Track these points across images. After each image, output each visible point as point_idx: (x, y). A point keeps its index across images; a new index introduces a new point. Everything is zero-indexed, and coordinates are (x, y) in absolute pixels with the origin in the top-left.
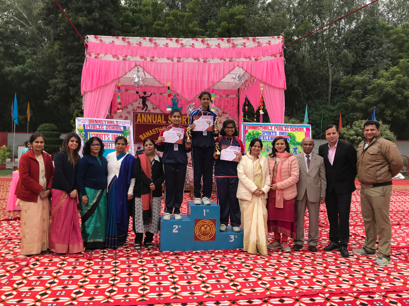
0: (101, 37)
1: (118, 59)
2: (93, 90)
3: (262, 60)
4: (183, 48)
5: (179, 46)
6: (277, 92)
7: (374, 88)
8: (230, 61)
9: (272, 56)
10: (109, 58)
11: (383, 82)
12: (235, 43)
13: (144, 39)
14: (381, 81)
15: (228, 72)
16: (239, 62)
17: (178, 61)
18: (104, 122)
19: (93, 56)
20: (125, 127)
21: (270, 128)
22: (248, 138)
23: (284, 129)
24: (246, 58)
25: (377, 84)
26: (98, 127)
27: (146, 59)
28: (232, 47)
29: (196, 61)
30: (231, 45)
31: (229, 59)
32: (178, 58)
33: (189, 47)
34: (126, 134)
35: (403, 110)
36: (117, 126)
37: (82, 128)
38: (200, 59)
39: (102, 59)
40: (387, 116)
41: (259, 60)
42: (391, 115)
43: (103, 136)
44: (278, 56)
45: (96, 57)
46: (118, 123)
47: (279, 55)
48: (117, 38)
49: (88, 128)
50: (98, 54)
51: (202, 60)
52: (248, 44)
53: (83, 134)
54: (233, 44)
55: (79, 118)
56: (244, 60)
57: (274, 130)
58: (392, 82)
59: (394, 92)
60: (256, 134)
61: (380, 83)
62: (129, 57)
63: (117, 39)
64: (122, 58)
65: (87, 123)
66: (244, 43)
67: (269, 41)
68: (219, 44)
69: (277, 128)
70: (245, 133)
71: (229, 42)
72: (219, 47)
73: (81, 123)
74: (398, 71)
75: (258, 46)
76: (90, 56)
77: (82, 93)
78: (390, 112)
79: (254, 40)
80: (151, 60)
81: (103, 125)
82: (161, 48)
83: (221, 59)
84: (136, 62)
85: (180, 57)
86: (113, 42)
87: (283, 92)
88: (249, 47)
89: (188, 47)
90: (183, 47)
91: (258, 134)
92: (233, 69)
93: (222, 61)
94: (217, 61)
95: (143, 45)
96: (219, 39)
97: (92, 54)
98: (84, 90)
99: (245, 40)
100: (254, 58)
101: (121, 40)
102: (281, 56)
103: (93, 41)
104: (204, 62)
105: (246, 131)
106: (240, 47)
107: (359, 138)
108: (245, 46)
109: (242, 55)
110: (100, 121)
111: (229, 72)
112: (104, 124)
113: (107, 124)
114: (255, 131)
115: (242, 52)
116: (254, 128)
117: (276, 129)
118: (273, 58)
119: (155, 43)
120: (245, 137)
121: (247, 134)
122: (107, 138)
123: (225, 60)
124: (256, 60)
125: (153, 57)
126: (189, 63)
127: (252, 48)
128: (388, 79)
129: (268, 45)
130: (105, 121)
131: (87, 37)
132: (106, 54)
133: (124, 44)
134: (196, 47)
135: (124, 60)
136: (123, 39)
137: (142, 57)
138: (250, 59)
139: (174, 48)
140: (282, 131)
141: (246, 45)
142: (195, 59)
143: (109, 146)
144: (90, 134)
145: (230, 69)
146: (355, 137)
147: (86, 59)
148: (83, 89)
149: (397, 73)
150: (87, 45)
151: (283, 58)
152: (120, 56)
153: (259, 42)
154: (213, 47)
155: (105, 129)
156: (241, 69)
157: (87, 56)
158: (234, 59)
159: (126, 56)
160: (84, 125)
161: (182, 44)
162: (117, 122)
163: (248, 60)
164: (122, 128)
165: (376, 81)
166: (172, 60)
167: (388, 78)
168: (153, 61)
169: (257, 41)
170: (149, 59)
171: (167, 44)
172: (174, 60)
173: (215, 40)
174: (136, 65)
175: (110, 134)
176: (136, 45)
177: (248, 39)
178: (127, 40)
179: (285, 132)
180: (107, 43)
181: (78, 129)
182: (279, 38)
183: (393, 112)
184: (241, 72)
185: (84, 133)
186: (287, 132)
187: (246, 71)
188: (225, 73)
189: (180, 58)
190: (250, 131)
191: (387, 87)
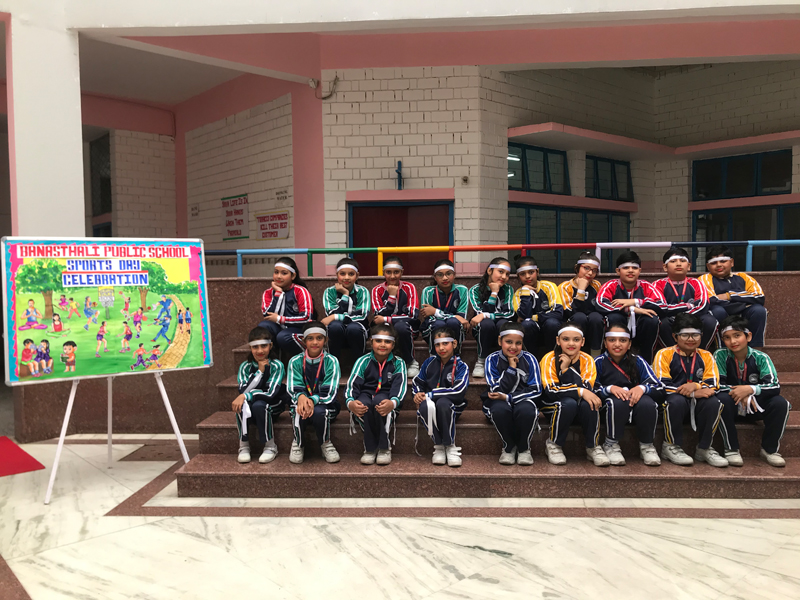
21: (91, 251)
23: (132, 252)
57: (102, 255)
60: (49, 270)
69: (111, 249)
70: (14, 269)
91: (56, 268)
105: (16, 263)
114: (47, 261)
120: (13, 279)
121: (20, 271)
140: (126, 259)
179: (136, 259)
186: (141, 259)
190: (30, 261)
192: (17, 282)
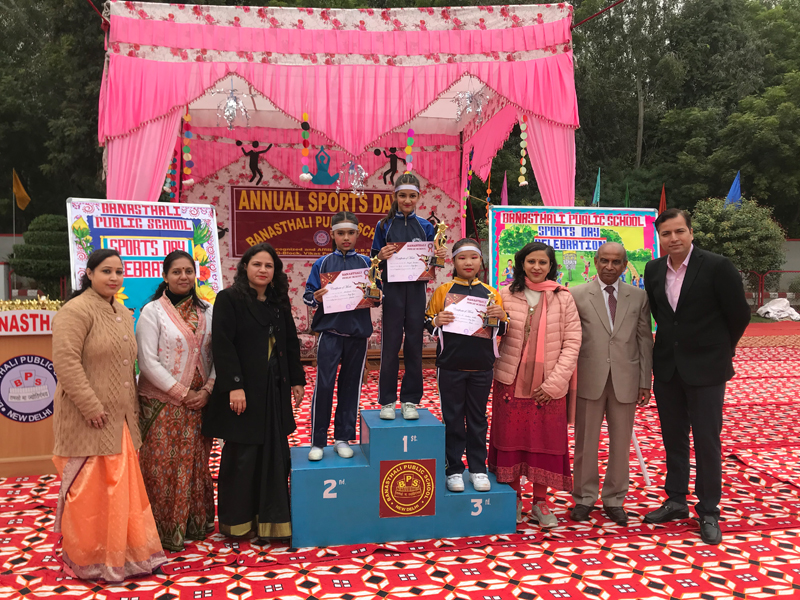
0: (141, 5)
1: (185, 57)
2: (127, 132)
3: (523, 59)
4: (338, 32)
5: (330, 27)
6: (558, 133)
7: (734, 132)
8: (450, 61)
9: (546, 49)
10: (164, 55)
11: (751, 118)
12: (459, 18)
13: (247, 10)
14: (749, 117)
15: (445, 87)
16: (470, 63)
17: (328, 62)
18: (143, 209)
19: (125, 50)
20: (197, 222)
21: (558, 219)
22: (505, 245)
23: (593, 220)
24: (487, 55)
25: (741, 123)
26: (126, 222)
27: (251, 58)
28: (454, 29)
29: (370, 62)
30: (450, 25)
31: (447, 58)
32: (327, 55)
33: (353, 29)
34: (202, 239)
35: (793, 178)
36: (178, 218)
37: (84, 225)
38: (380, 56)
39: (147, 58)
40: (761, 190)
41: (517, 60)
42: (769, 189)
43: (142, 244)
44: (560, 49)
45: (131, 54)
46: (180, 211)
47: (563, 46)
48: (181, 7)
49: (102, 225)
50: (137, 47)
51: (383, 60)
52: (490, 22)
53: (87, 241)
54: (456, 21)
55: (75, 200)
56: (482, 58)
57: (567, 223)
58: (772, 119)
59: (775, 139)
60: (524, 234)
61: (747, 121)
62: (210, 53)
63: (181, 11)
64: (195, 56)
65: (98, 212)
66: (482, 20)
67: (540, 15)
68: (423, 22)
69: (575, 217)
70: (498, 233)
71: (447, 18)
72: (423, 29)
73: (80, 212)
74: (782, 97)
75: (513, 26)
76: (117, 50)
77: (101, 139)
78: (765, 182)
79: (504, 13)
80: (264, 61)
81: (140, 218)
82: (288, 30)
83: (428, 57)
84: (227, 64)
85: (332, 52)
86: (171, 16)
87: (571, 135)
88: (493, 28)
89: (350, 28)
90: (338, 28)
91: (529, 233)
92: (457, 81)
93: (431, 62)
94: (418, 61)
95: (243, 25)
96: (422, 10)
97: (120, 45)
98: (107, 133)
99: (483, 13)
100: (506, 55)
101: (191, 12)
102: (566, 50)
103: (122, 15)
104: (390, 63)
105: (499, 227)
106: (471, 27)
107: (709, 235)
108: (483, 27)
109: (478, 47)
110: (132, 208)
111: (448, 88)
112: (143, 214)
113: (150, 214)
114: (523, 227)
115: (477, 39)
116: (520, 218)
117: (573, 222)
118: (549, 54)
119: (273, 21)
120: (497, 241)
121: (502, 235)
122: (150, 250)
123: (437, 60)
124: (509, 59)
125: (269, 54)
126: (354, 67)
127: (502, 31)
128: (762, 113)
129: (536, 23)
130: (146, 207)
131: (108, 6)
132: (156, 46)
133: (197, 22)
134: (368, 29)
135: (198, 59)
136: (196, 11)
137: (241, 54)
138: (497, 57)
139: (318, 31)
140: (588, 226)
141: (486, 23)
142: (367, 57)
143: (158, 270)
144: (105, 240)
145: (451, 81)
146: (701, 234)
147: (106, 59)
148: (104, 130)
149: (782, 99)
150: (107, 25)
151: (570, 54)
152: (188, 51)
153: (515, 18)
154: (410, 28)
155: (145, 227)
156: (475, 80)
157: (110, 51)
158: (458, 57)
159: (204, 51)
160: (90, 219)
161: (336, 22)
162: (177, 208)
163: (491, 59)
164: (190, 224)
165: (738, 118)
166: (315, 60)
167: (763, 110)
168: (269, 62)
169: (511, 14)
170: (258, 58)
171: (301, 22)
172: (319, 59)
173: (413, 12)
174: (228, 73)
175: (160, 240)
176: (227, 25)
177: (491, 10)
178: (205, 13)
179: (596, 226)
180: (157, 18)
181: (74, 228)
182: (561, 6)
183: (773, 182)
184: (476, 86)
185: (90, 238)
186: (600, 227)
187: (487, 85)
188: (440, 90)
189: (332, 55)
190: (510, 226)
191: (761, 129)
192: (500, 244)
